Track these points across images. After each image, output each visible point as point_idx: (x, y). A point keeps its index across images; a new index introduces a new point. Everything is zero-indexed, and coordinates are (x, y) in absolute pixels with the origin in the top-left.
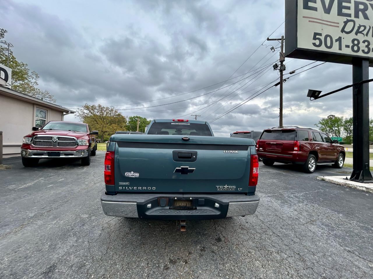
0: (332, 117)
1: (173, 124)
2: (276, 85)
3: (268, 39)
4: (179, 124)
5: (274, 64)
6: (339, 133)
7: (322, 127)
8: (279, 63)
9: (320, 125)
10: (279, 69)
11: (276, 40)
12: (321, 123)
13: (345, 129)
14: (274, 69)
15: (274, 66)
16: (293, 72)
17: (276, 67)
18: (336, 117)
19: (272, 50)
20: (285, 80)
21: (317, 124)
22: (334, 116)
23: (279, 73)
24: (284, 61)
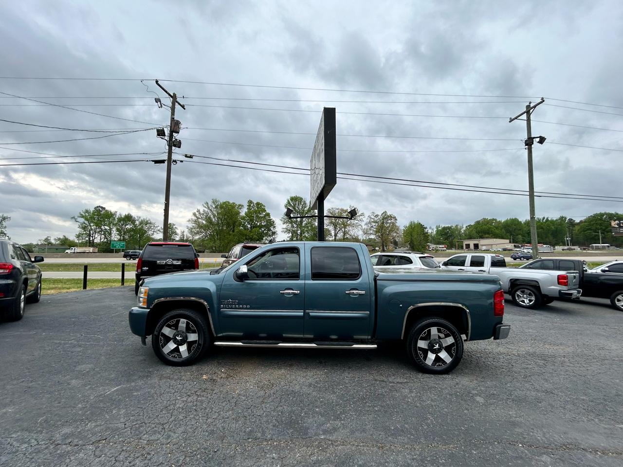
0: (100, 209)
2: (159, 162)
3: (157, 82)
5: (160, 128)
6: (110, 234)
7: (84, 223)
9: (82, 220)
10: (166, 140)
11: (166, 92)
12: (82, 216)
13: (118, 230)
14: (158, 135)
15: (158, 131)
16: (191, 157)
17: (161, 133)
18: (107, 210)
20: (175, 161)
21: (76, 217)
22: (104, 208)
23: (167, 147)
24: (177, 132)
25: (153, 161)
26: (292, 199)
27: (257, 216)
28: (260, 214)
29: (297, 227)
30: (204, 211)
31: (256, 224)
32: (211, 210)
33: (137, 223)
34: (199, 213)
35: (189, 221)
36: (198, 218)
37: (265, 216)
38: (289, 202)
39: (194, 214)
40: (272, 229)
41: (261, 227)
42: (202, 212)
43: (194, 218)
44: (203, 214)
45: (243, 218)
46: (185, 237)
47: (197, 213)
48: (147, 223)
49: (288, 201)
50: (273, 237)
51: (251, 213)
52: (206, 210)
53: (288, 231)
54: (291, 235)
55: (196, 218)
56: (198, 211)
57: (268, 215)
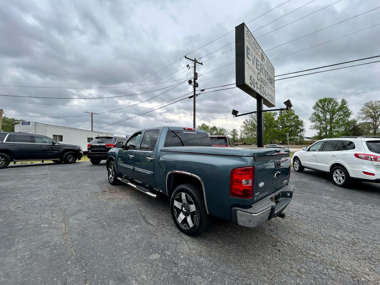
1: (185, 132)
2: (190, 97)
3: (185, 57)
4: (189, 132)
5: (190, 80)
8: (193, 80)
10: (193, 85)
11: (191, 60)
14: (189, 84)
15: (189, 81)
16: (203, 90)
17: (190, 82)
19: (187, 67)
20: (197, 95)
23: (193, 88)
24: (197, 79)
25: (189, 97)
26: (321, 101)
27: (287, 119)
28: (290, 117)
29: (326, 124)
30: (250, 120)
31: (287, 125)
32: (254, 119)
33: (218, 130)
34: (247, 122)
35: (241, 127)
36: (247, 125)
37: (294, 118)
38: (317, 105)
39: (244, 122)
40: (300, 127)
41: (291, 126)
42: (248, 121)
43: (244, 125)
44: (249, 122)
45: (277, 121)
46: (243, 136)
47: (245, 122)
48: (223, 130)
49: (317, 103)
50: (302, 133)
51: (282, 117)
52: (251, 119)
53: (316, 127)
54: (319, 131)
55: (245, 125)
56: (246, 120)
57: (297, 117)
